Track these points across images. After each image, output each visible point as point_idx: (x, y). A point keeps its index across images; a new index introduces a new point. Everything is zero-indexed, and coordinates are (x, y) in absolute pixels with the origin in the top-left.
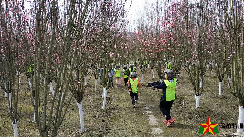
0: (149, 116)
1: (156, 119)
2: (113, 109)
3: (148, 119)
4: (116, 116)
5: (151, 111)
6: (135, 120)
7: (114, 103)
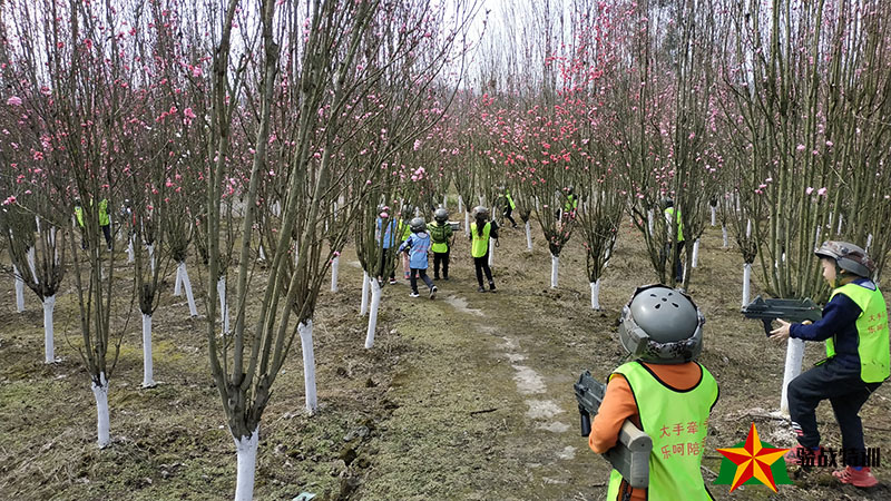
0: (517, 367)
1: (539, 378)
2: (400, 349)
3: (515, 378)
4: (411, 369)
5: (521, 353)
6: (473, 380)
7: (402, 331)
